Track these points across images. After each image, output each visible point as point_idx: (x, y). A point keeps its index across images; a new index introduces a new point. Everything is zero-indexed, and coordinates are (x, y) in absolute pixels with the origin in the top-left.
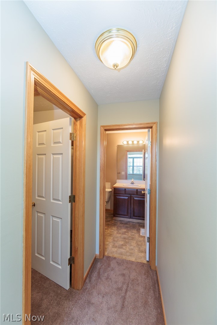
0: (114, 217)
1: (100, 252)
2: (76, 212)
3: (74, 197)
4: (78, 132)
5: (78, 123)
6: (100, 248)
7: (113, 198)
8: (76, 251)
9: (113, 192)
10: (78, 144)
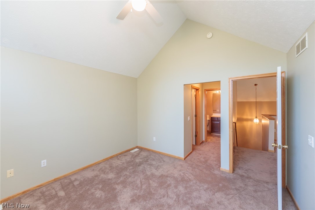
0: (211, 133)
1: (205, 139)
2: (197, 120)
3: (196, 115)
4: (197, 94)
5: (197, 91)
6: (205, 138)
7: (210, 123)
8: (197, 133)
9: (210, 121)
10: (197, 98)
